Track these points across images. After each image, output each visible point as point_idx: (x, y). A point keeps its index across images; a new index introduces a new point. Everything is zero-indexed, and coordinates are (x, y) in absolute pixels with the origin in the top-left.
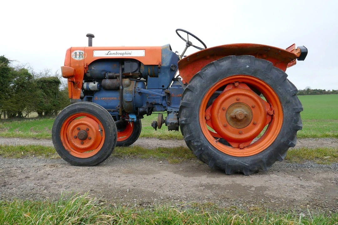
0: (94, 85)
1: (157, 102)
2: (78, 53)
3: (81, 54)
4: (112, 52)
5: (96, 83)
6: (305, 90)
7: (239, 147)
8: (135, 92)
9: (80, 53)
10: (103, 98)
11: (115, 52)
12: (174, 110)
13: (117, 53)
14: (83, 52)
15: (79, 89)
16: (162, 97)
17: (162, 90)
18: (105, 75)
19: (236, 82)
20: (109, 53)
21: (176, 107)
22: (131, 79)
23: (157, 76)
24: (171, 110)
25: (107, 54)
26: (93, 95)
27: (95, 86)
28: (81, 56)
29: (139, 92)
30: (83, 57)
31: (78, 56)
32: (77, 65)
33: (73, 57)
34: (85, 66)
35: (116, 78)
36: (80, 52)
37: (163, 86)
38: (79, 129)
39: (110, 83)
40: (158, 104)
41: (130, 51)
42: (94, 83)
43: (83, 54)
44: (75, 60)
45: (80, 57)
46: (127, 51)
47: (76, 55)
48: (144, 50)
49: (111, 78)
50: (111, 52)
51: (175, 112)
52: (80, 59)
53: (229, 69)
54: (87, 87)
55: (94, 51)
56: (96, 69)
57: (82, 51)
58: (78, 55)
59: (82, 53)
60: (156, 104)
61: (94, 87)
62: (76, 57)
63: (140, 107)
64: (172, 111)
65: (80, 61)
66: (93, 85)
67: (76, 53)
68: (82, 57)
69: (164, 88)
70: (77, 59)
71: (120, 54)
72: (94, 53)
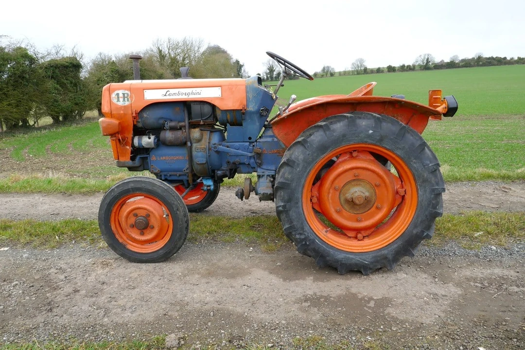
0: (150, 140)
1: (242, 162)
2: (121, 95)
3: (126, 95)
4: (172, 91)
5: (153, 137)
6: (473, 58)
7: (356, 238)
8: (209, 149)
9: (124, 94)
10: (164, 158)
11: (176, 91)
12: (267, 173)
13: (179, 94)
14: (130, 93)
15: (128, 147)
16: (249, 157)
17: (248, 143)
18: (164, 125)
19: (354, 151)
20: (168, 93)
21: (269, 168)
22: (203, 129)
23: (241, 125)
24: (263, 172)
25: (165, 95)
26: (149, 154)
27: (151, 142)
28: (126, 98)
29: (216, 150)
30: (130, 100)
31: (121, 100)
32: (122, 112)
33: (115, 101)
34: (134, 115)
35: (180, 129)
36: (124, 92)
37: (250, 138)
38: (136, 215)
39: (172, 137)
40: (244, 164)
41: (198, 90)
42: (150, 138)
43: (129, 96)
44: (118, 105)
45: (124, 100)
46: (194, 90)
47: (118, 97)
48: (220, 88)
49: (172, 129)
50: (170, 92)
51: (269, 175)
52: (125, 103)
53: (344, 136)
54: (140, 143)
55: (145, 91)
56: (151, 118)
57: (126, 92)
58: (121, 97)
59: (128, 94)
60: (240, 164)
61: (149, 143)
62: (118, 100)
63: (218, 170)
64: (263, 174)
65: (125, 107)
66: (147, 141)
67: (118, 94)
68: (128, 100)
69: (251, 141)
70: (121, 103)
71: (184, 95)
72: (145, 93)
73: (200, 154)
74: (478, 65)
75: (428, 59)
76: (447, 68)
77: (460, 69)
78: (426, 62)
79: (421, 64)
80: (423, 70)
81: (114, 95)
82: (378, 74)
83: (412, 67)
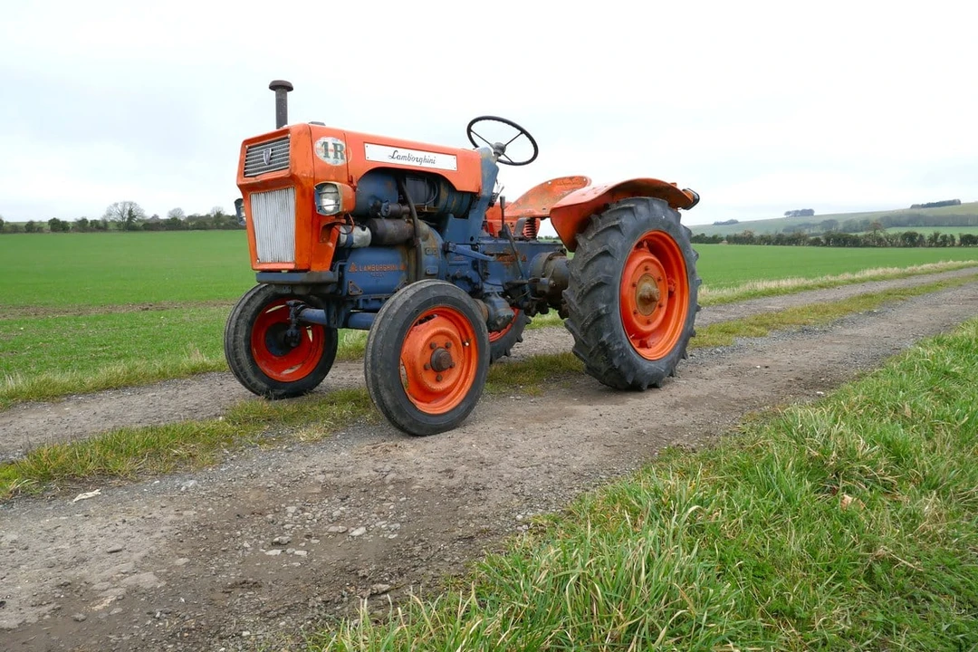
0: (364, 233)
2: (331, 147)
3: (339, 148)
5: (367, 229)
6: (208, 216)
9: (335, 145)
10: (369, 268)
11: (406, 152)
14: (344, 145)
15: (331, 244)
16: (471, 263)
18: (379, 209)
20: (396, 154)
21: (495, 282)
23: (468, 217)
24: (492, 290)
25: (393, 158)
26: (346, 261)
27: (367, 236)
28: (339, 154)
29: (454, 251)
30: (345, 157)
31: (331, 154)
32: (332, 177)
33: (321, 155)
36: (335, 142)
37: (472, 239)
38: (433, 347)
39: (394, 231)
41: (432, 156)
42: (364, 229)
43: (344, 150)
44: (326, 164)
45: (336, 157)
46: (427, 155)
47: (326, 150)
48: (457, 157)
49: (393, 216)
50: (399, 154)
51: (500, 294)
52: (337, 162)
54: (350, 240)
55: (366, 145)
56: (363, 194)
57: (339, 142)
58: (332, 151)
59: (341, 147)
65: (338, 168)
66: (360, 234)
67: (325, 144)
68: (342, 158)
70: (331, 161)
71: (415, 160)
72: (367, 149)
73: (431, 259)
74: (219, 228)
75: (130, 212)
76: (167, 230)
77: (190, 232)
78: (127, 217)
79: (119, 219)
80: (124, 230)
81: (318, 145)
82: (29, 234)
83: (101, 224)
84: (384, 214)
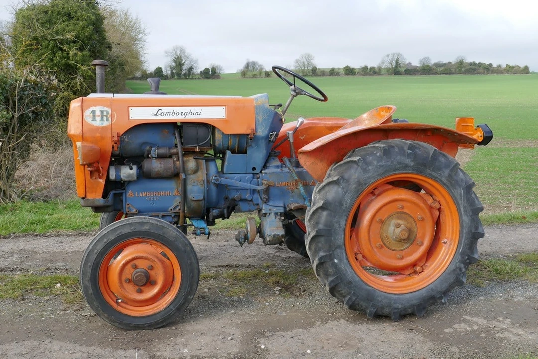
0: (131, 171)
1: (243, 197)
2: (98, 113)
3: (105, 113)
4: (165, 110)
5: (135, 167)
8: (208, 182)
9: (102, 112)
10: (144, 194)
11: (170, 109)
12: (275, 210)
13: (174, 113)
14: (109, 110)
15: (101, 181)
16: (251, 191)
17: (251, 174)
18: (149, 152)
20: (160, 112)
21: (277, 204)
22: (196, 157)
23: (245, 152)
24: (270, 210)
25: (156, 115)
26: (124, 189)
27: (133, 174)
28: (105, 118)
29: (217, 183)
30: (110, 119)
31: (98, 119)
32: (98, 135)
33: (89, 120)
34: (116, 138)
35: (171, 157)
37: (254, 169)
39: (161, 167)
40: (245, 200)
41: (198, 109)
42: (131, 168)
43: (110, 114)
44: (93, 126)
45: (102, 119)
46: (193, 109)
47: (94, 116)
48: (224, 107)
49: (161, 157)
50: (163, 111)
51: (276, 214)
52: (102, 124)
54: (117, 175)
55: (130, 108)
56: (134, 143)
57: (106, 109)
58: (98, 116)
59: (107, 112)
60: (241, 200)
61: (130, 175)
62: (94, 120)
63: (214, 208)
64: (270, 212)
65: (103, 128)
66: (127, 172)
67: (93, 112)
68: (107, 120)
69: (255, 171)
70: (98, 123)
71: (180, 114)
72: (130, 111)
73: (196, 188)
75: (397, 60)
78: (395, 65)
81: (87, 113)
84: (154, 155)
